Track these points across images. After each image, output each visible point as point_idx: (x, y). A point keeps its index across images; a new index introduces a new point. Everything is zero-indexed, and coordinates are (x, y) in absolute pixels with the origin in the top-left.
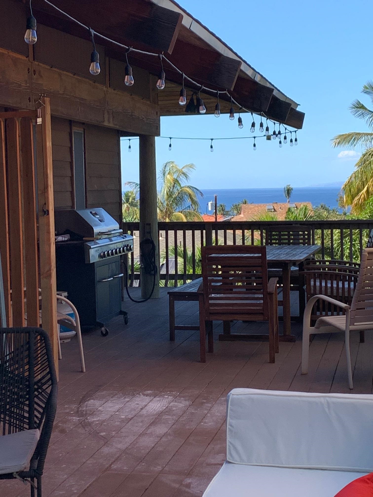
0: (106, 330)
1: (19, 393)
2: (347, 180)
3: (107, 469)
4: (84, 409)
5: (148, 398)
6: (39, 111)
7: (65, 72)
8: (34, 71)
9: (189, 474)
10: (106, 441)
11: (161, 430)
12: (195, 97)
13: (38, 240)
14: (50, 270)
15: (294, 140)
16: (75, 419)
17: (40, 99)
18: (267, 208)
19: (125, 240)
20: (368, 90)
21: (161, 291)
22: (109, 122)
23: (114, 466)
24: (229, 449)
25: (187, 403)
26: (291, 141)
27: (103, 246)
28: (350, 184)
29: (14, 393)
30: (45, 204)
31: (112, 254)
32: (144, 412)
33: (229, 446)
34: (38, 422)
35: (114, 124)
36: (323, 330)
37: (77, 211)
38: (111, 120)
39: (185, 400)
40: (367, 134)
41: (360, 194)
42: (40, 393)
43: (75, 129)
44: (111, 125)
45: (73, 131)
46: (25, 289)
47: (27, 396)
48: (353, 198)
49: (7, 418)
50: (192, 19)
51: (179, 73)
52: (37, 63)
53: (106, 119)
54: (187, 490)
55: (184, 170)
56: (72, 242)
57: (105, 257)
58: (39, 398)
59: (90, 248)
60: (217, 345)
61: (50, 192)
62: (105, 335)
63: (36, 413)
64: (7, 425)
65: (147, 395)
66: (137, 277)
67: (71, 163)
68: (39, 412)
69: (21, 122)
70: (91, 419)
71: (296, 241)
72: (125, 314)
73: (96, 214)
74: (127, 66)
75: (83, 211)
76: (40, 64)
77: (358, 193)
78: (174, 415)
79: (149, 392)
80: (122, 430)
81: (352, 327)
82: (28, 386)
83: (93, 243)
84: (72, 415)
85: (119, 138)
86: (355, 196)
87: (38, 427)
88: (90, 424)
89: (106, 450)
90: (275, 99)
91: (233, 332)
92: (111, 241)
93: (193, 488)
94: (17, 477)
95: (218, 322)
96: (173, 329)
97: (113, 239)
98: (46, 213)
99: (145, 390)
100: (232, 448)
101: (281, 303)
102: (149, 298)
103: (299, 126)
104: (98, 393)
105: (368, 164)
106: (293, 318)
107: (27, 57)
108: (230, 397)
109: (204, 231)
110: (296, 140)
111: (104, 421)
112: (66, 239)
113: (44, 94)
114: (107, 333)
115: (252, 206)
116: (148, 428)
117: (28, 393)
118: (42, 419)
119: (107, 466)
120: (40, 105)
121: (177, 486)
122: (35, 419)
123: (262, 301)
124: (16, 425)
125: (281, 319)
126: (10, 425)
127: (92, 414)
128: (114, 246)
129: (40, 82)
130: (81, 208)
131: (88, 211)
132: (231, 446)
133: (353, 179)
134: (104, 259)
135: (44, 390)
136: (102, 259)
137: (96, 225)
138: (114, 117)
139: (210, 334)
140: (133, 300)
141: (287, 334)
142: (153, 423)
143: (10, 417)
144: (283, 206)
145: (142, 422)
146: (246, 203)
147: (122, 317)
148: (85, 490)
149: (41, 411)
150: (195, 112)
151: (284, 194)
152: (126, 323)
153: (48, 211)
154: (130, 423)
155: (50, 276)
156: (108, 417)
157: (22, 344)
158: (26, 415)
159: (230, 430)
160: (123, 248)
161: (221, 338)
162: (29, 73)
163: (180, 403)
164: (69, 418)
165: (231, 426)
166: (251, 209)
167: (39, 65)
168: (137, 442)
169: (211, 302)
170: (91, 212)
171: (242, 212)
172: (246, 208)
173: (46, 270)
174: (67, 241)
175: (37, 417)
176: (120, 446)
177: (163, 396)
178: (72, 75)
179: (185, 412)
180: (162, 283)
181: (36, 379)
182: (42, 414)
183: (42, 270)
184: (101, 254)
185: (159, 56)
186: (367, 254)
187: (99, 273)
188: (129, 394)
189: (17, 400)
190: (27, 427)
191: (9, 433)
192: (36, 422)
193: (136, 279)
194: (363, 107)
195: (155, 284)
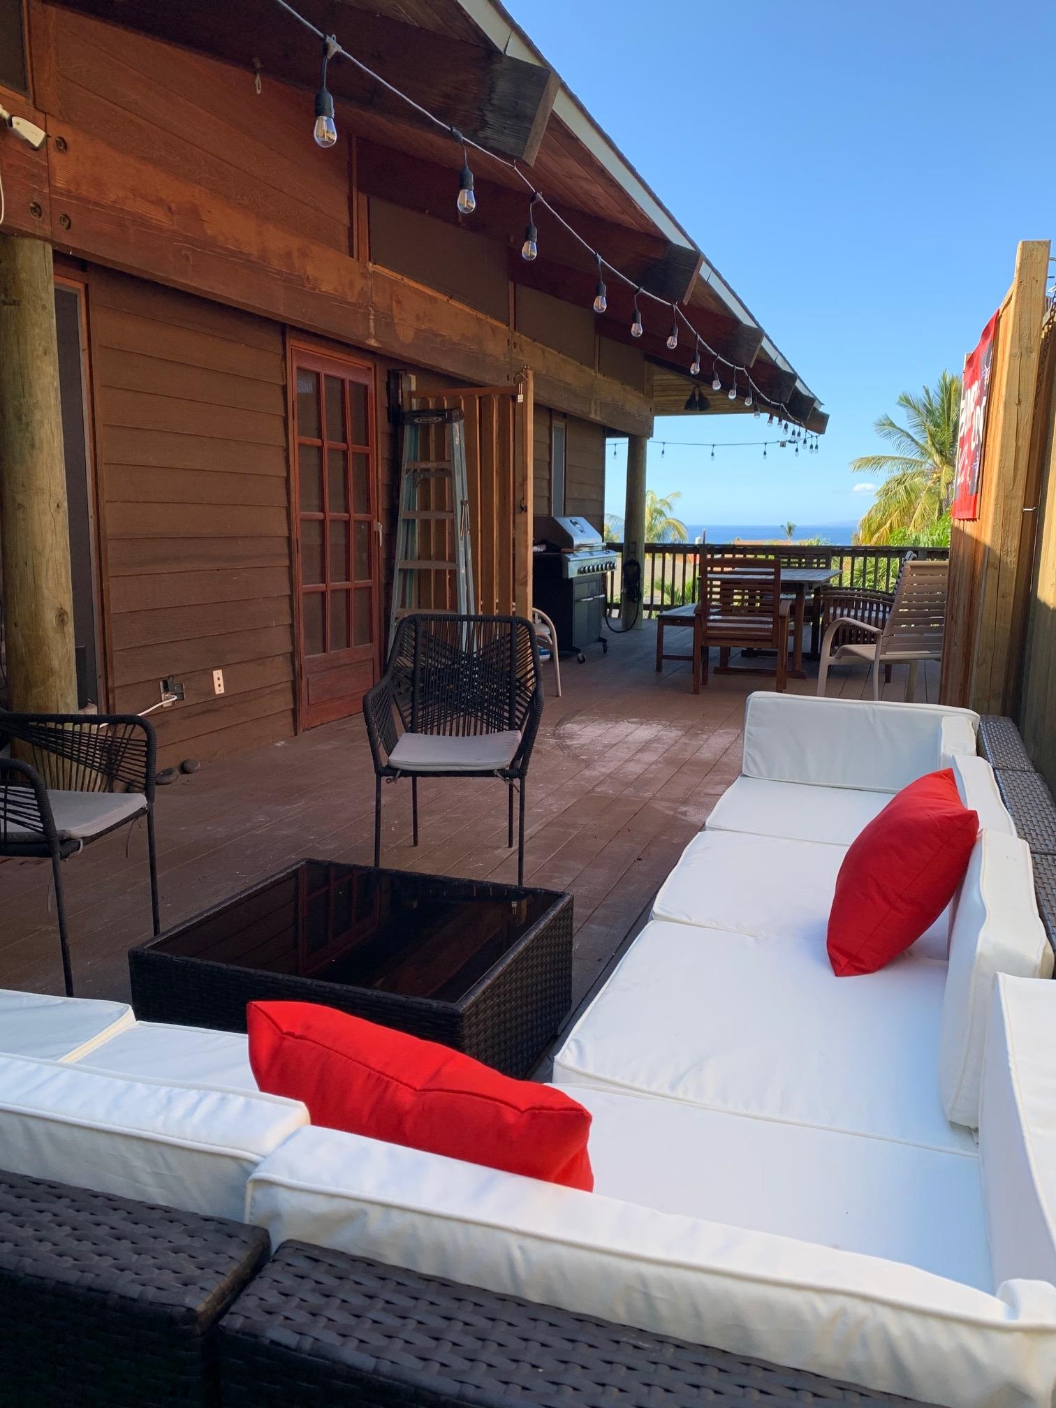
0: (583, 657)
1: (498, 690)
2: (865, 516)
3: (589, 792)
4: (561, 732)
5: (634, 725)
6: (521, 386)
7: (549, 349)
8: (515, 343)
9: (685, 802)
10: (588, 764)
11: (649, 757)
12: (697, 393)
13: (514, 539)
14: (526, 576)
15: (814, 447)
16: (552, 741)
17: (522, 371)
19: (607, 555)
20: (903, 403)
21: (643, 622)
22: (596, 414)
23: (598, 789)
24: (746, 761)
25: (680, 733)
26: (811, 447)
27: (585, 560)
28: (869, 519)
29: (493, 690)
30: (523, 498)
31: (593, 570)
32: (630, 738)
33: (746, 757)
34: (519, 723)
35: (603, 418)
36: (845, 660)
37: (556, 518)
38: (598, 413)
39: (677, 730)
40: (894, 458)
41: (881, 530)
42: (522, 691)
43: (556, 423)
44: (598, 418)
45: (553, 425)
46: (497, 601)
47: (508, 694)
48: (872, 535)
49: (485, 717)
50: (711, 270)
51: (693, 333)
52: (518, 334)
53: (593, 411)
54: (684, 818)
55: (668, 500)
56: (548, 554)
57: (585, 573)
58: (520, 697)
59: (569, 561)
60: (712, 677)
61: (529, 485)
62: (582, 661)
63: (517, 713)
64: (484, 725)
65: (632, 723)
66: (617, 606)
67: (550, 463)
68: (521, 712)
69: (499, 400)
70: (569, 742)
71: (808, 565)
72: (604, 641)
73: (575, 524)
74: (636, 312)
75: (561, 519)
76: (522, 336)
77: (878, 529)
78: (664, 744)
79: (634, 720)
80: (606, 755)
81: (882, 657)
82: (509, 683)
83: (572, 555)
84: (548, 737)
85: (604, 441)
86: (875, 533)
87: (520, 729)
88: (568, 747)
89: (587, 773)
90: (797, 393)
91: (731, 666)
92: (592, 555)
93: (690, 816)
94: (498, 775)
95: (714, 650)
96: (661, 657)
97: (594, 553)
98: (525, 509)
99: (630, 718)
100: (749, 759)
101: (792, 633)
102: (630, 629)
103: (821, 430)
104: (577, 718)
105: (894, 494)
106: (804, 655)
107: (507, 326)
108: (751, 701)
109: (698, 556)
110: (817, 447)
111: (584, 745)
112: (542, 550)
113: (527, 366)
114: (584, 660)
116: (635, 754)
117: (509, 691)
118: (524, 719)
119: (590, 788)
120: (521, 379)
121: (671, 813)
122: (517, 720)
123: (771, 626)
124: (495, 725)
125: (791, 654)
126: (488, 725)
127: (571, 737)
128: (593, 562)
129: (520, 357)
130: (560, 516)
131: (568, 520)
132: (748, 757)
133: (873, 512)
134: (584, 575)
135: (527, 688)
136: (581, 575)
137: (576, 536)
138: (601, 409)
139: (705, 663)
140: (613, 630)
141: (797, 669)
142: (641, 750)
143: (489, 716)
145: (628, 748)
147: (600, 645)
148: (566, 810)
149: (524, 710)
150: (695, 410)
152: (605, 651)
153: (526, 507)
154: (614, 748)
155: (526, 584)
156: (588, 741)
157: (503, 635)
158: (507, 715)
159: (749, 739)
160: (606, 565)
161: (717, 671)
162: (509, 345)
163: (671, 732)
164: (546, 740)
165: (749, 733)
167: (519, 336)
168: (623, 768)
169: (710, 624)
170: (571, 521)
173: (522, 577)
174: (544, 552)
175: (518, 718)
176: (603, 770)
177: (651, 725)
178: (556, 353)
179: (676, 742)
180: (645, 614)
181: (518, 676)
182: (525, 715)
183: (516, 576)
184: (580, 569)
185: (672, 307)
186: (909, 567)
187: (578, 591)
188: (611, 721)
189: (496, 697)
190: (507, 728)
191: (487, 733)
192: (517, 724)
193: (615, 608)
194: (892, 424)
195: (638, 614)
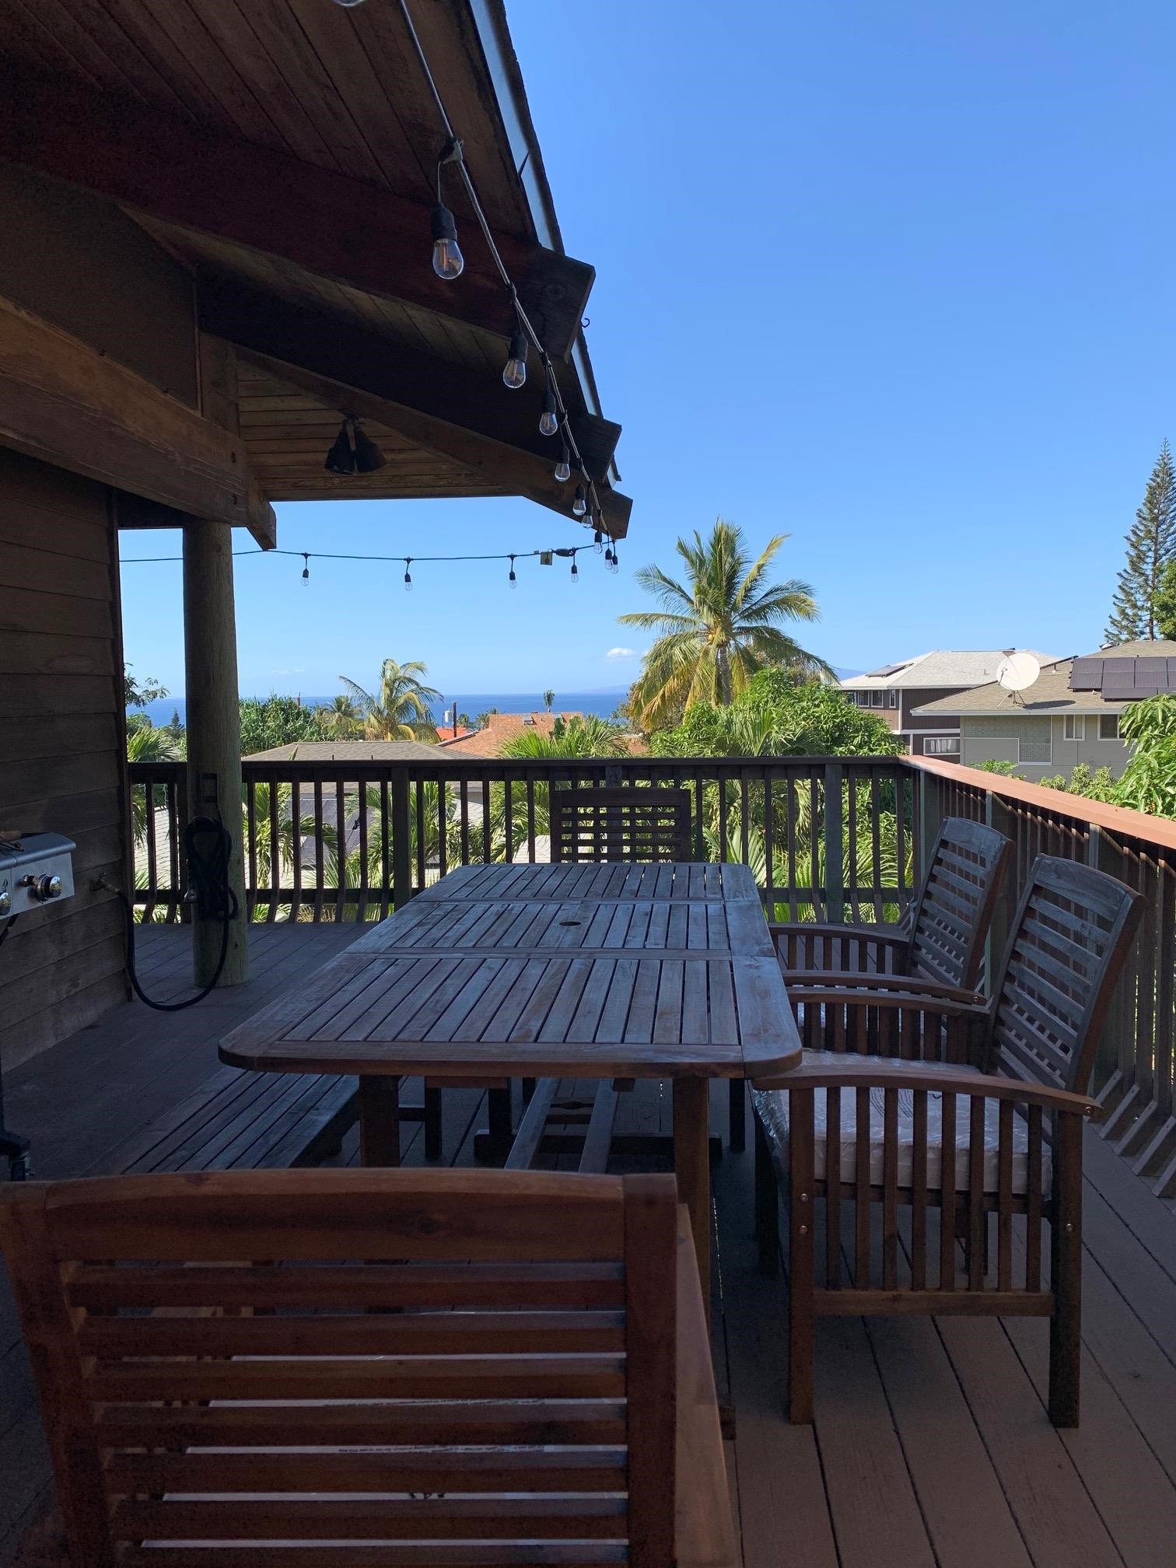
18: (524, 719)
103: (619, 529)
115: (502, 717)
144: (546, 717)
146: (495, 713)
151: (544, 702)
166: (502, 720)
171: (490, 725)
172: (495, 720)
